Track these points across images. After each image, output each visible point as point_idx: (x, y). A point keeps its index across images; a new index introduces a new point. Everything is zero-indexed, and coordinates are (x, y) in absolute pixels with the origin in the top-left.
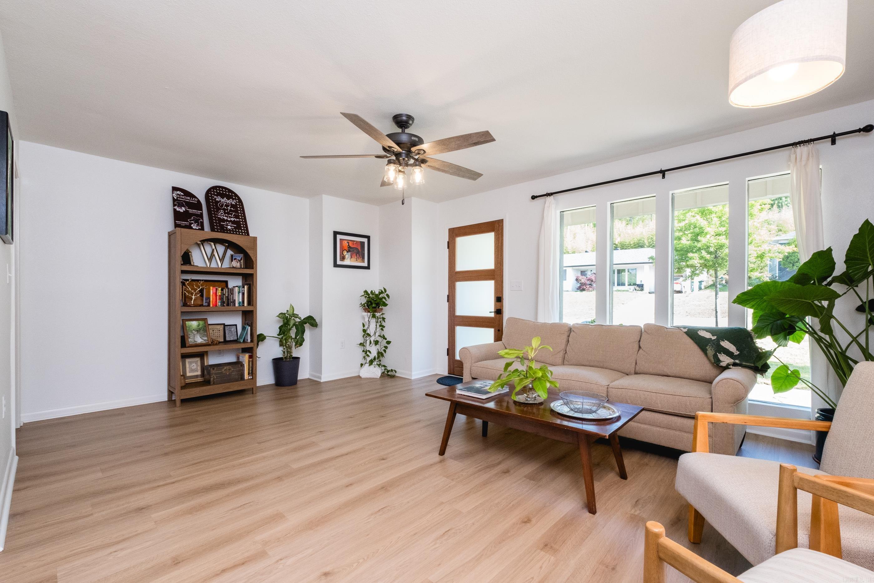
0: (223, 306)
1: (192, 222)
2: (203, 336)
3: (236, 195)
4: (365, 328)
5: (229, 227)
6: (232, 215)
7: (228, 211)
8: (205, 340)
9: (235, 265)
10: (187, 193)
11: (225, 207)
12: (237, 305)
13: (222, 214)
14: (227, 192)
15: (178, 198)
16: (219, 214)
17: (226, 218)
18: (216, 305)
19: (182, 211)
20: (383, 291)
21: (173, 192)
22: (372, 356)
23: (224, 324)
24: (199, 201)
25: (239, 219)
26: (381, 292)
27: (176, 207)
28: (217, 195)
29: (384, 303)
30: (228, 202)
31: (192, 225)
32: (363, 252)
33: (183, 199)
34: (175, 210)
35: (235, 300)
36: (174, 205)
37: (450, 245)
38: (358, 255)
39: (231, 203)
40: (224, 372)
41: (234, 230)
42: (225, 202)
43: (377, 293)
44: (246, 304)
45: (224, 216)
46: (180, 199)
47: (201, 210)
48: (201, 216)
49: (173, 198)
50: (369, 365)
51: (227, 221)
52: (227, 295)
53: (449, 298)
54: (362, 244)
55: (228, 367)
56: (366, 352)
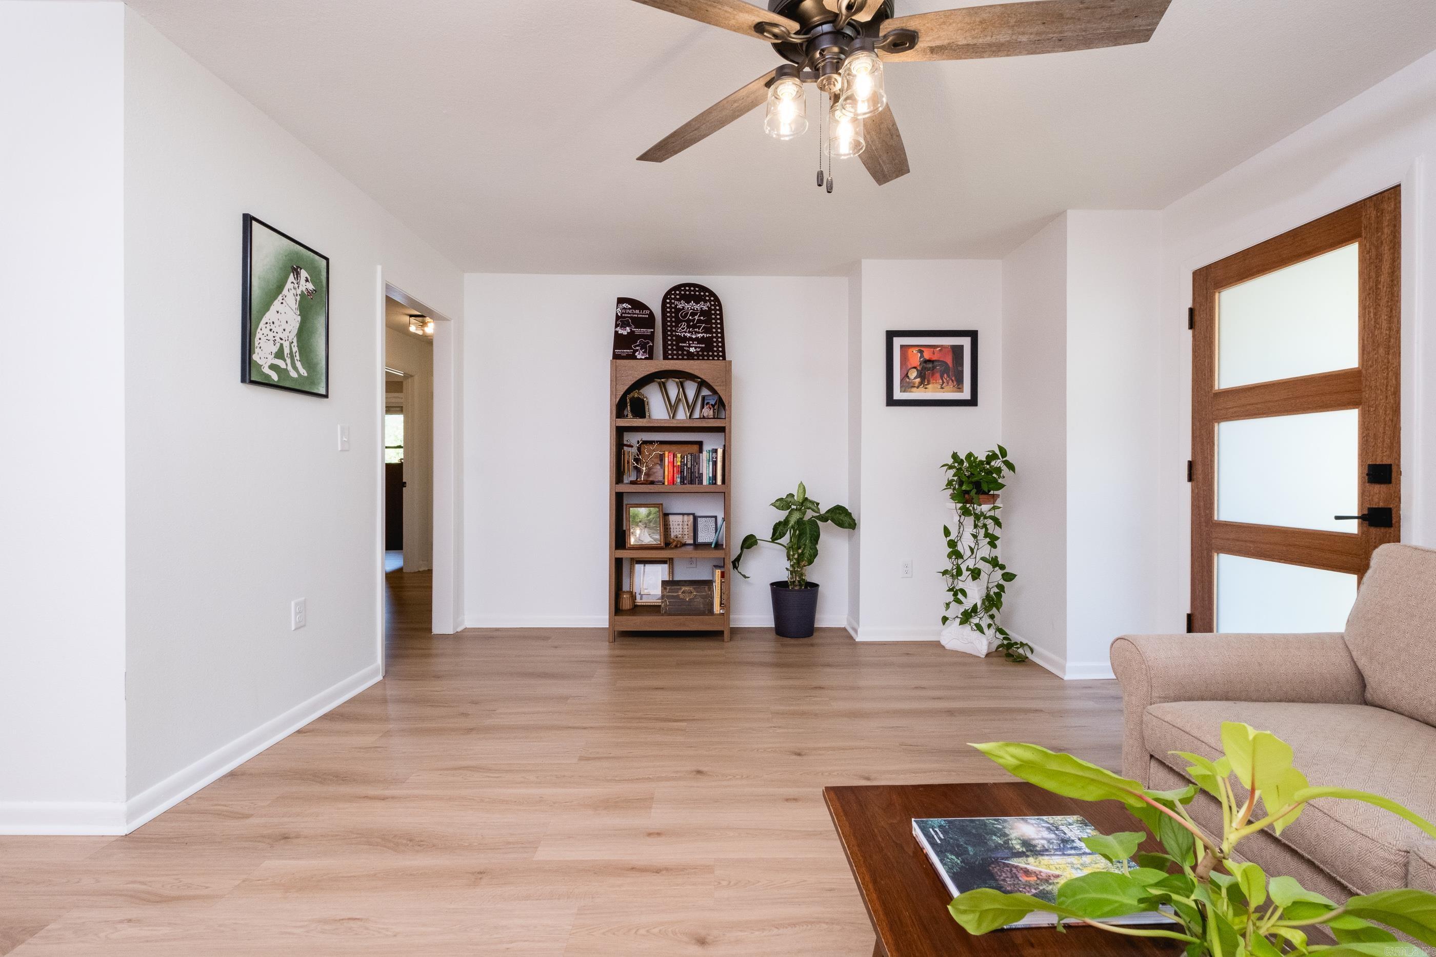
0: (684, 484)
1: (637, 348)
2: (653, 533)
3: (712, 294)
4: (953, 536)
5: (692, 350)
6: (699, 329)
7: (693, 322)
8: (655, 540)
9: (707, 414)
10: (636, 304)
11: (690, 317)
12: (705, 482)
13: (683, 329)
14: (697, 291)
15: (624, 313)
16: (678, 329)
17: (688, 335)
18: (673, 482)
19: (625, 333)
20: (998, 452)
21: (617, 306)
22: (968, 604)
23: (693, 514)
24: (651, 315)
25: (712, 333)
26: (992, 457)
27: (618, 329)
28: (679, 300)
29: (995, 481)
30: (697, 307)
31: (637, 354)
32: (960, 368)
33: (629, 313)
34: (616, 332)
35: (702, 474)
36: (617, 326)
37: (1197, 318)
38: (945, 375)
39: (701, 308)
40: (681, 596)
41: (700, 353)
42: (691, 309)
43: (982, 457)
44: (719, 482)
45: (686, 332)
46: (626, 315)
47: (653, 327)
48: (651, 337)
49: (617, 314)
50: (961, 623)
51: (691, 339)
52: (689, 466)
53: (1194, 470)
54: (957, 351)
55: (687, 588)
56: (957, 593)
